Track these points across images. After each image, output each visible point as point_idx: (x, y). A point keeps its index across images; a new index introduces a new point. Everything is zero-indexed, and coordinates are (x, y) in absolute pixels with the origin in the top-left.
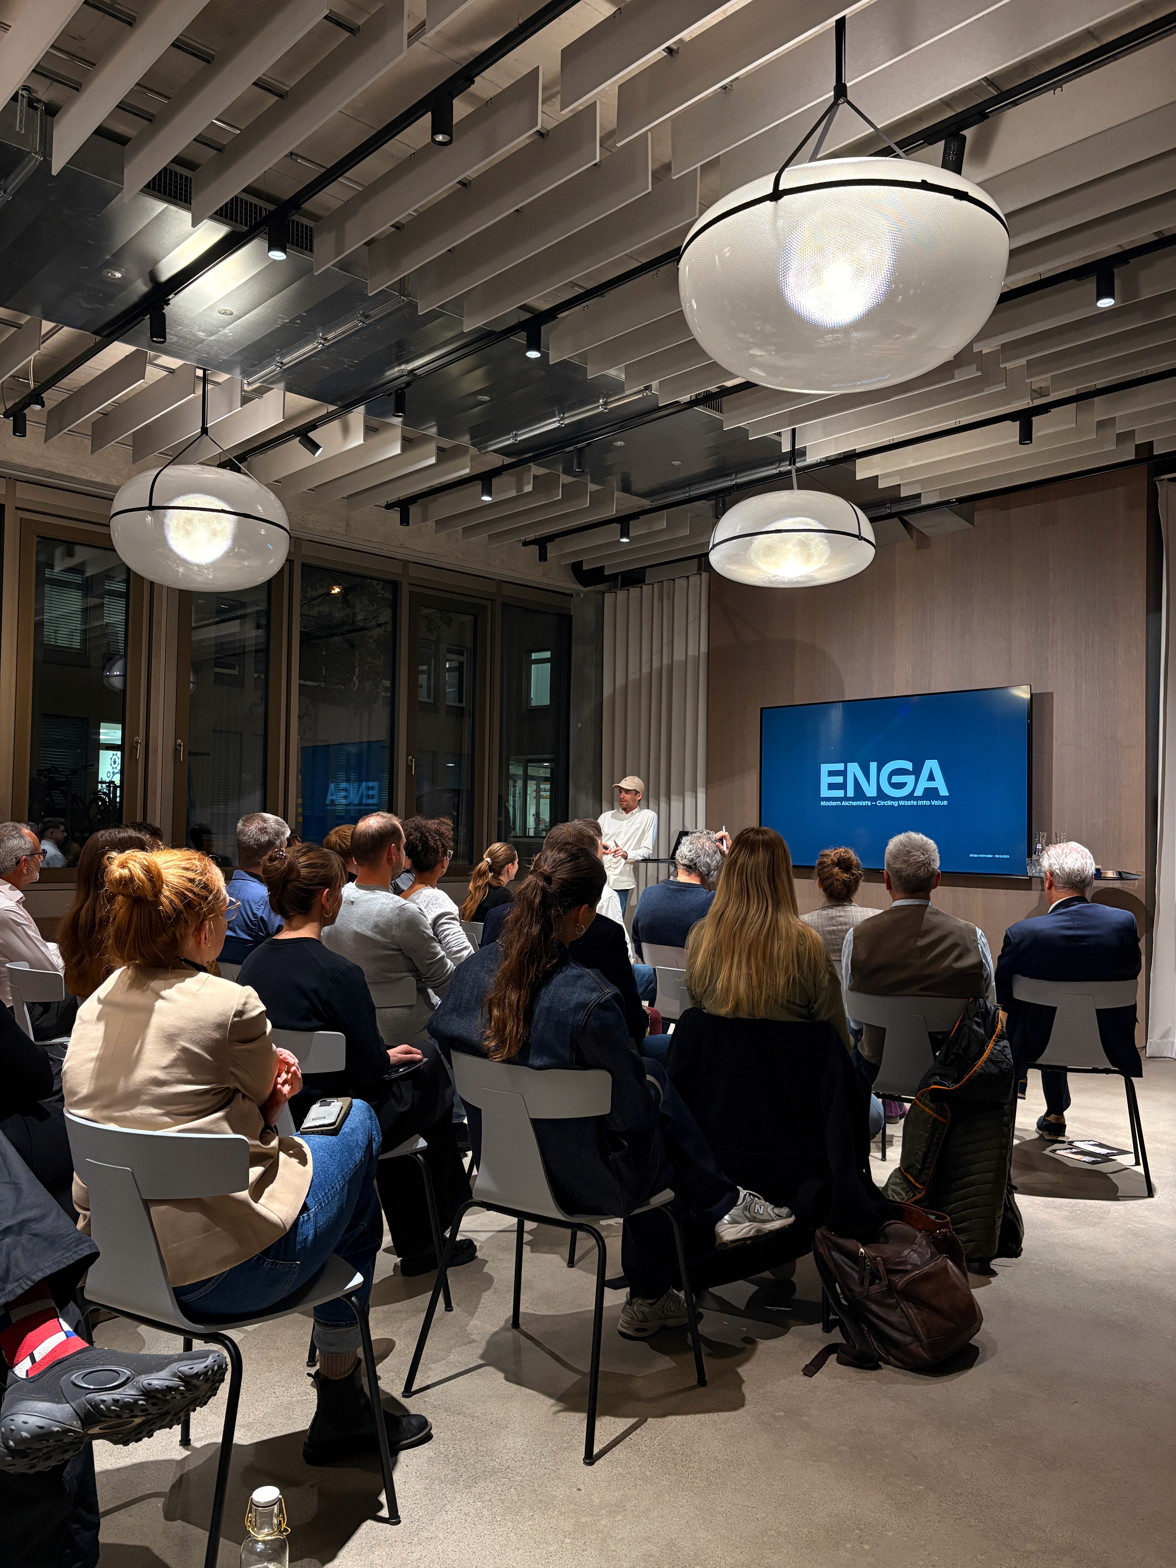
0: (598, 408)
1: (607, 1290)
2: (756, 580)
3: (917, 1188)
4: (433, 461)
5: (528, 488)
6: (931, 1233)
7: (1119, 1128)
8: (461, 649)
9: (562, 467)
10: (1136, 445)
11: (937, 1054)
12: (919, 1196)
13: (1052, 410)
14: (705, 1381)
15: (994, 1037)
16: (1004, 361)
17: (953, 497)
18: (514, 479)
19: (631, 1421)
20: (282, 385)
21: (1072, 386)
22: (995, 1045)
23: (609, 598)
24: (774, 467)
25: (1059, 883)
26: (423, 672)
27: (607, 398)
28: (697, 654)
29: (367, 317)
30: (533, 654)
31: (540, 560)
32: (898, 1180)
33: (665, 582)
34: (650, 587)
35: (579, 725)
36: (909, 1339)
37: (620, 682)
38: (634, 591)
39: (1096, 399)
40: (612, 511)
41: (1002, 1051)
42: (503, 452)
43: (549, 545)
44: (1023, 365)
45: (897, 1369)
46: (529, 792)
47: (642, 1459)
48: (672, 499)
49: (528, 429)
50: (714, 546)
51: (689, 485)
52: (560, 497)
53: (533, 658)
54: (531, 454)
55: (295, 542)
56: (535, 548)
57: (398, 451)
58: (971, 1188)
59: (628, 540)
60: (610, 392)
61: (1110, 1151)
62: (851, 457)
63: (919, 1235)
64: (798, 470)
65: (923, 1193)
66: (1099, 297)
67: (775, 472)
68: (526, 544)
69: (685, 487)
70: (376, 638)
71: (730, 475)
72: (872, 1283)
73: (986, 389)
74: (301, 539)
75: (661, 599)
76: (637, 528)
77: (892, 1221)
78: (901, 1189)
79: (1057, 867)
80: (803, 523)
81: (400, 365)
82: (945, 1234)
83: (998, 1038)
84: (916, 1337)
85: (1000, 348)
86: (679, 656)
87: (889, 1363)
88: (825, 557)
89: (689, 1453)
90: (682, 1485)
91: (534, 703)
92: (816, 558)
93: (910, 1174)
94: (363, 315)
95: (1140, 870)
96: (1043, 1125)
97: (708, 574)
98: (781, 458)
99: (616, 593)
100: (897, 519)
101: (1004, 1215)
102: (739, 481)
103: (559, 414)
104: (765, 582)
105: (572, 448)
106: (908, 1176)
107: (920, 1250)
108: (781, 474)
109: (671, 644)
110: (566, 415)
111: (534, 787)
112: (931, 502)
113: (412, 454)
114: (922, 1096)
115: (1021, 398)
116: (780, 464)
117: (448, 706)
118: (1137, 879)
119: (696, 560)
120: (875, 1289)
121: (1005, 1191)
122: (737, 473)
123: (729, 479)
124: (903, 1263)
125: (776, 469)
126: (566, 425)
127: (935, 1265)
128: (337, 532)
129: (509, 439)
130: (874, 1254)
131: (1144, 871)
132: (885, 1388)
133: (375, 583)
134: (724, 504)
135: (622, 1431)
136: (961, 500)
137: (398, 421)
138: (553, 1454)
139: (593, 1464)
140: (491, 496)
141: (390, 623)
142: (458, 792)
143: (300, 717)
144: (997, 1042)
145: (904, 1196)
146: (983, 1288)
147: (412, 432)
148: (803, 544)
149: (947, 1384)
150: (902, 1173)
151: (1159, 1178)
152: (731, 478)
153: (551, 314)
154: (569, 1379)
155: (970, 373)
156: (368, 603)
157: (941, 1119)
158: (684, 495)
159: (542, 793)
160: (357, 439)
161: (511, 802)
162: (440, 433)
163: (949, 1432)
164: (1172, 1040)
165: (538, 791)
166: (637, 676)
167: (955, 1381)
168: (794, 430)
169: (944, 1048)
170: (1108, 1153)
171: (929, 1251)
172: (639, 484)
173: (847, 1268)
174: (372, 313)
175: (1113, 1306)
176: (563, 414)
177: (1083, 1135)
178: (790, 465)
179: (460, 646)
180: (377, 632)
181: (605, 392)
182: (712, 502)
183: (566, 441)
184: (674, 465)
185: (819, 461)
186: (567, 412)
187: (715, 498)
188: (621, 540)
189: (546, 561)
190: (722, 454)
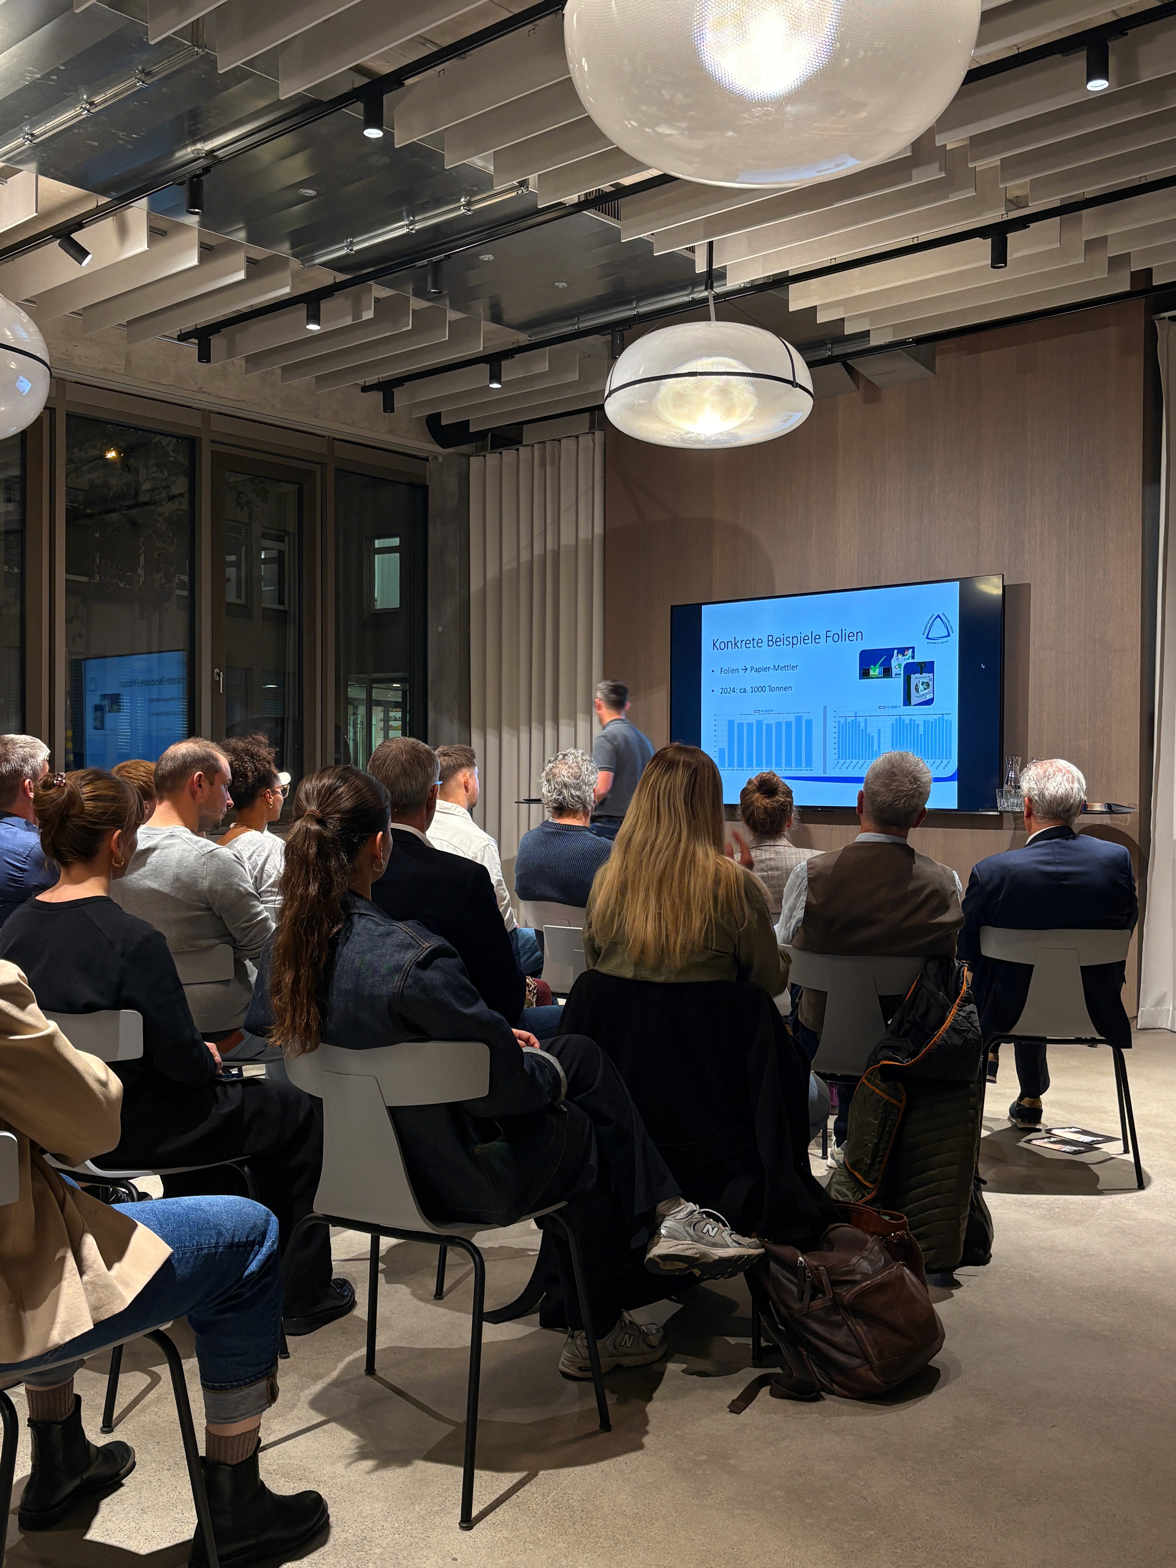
0: (457, 210)
1: (487, 1326)
2: (665, 437)
3: (865, 1187)
4: (241, 275)
5: (368, 315)
6: (884, 1237)
7: (1106, 1112)
8: (282, 533)
9: (412, 287)
10: (1133, 274)
11: (889, 1022)
12: (868, 1197)
13: (1031, 225)
14: (609, 1425)
15: (958, 1001)
16: (973, 160)
17: (910, 336)
18: (349, 302)
19: (518, 1476)
20: (33, 166)
21: (1057, 194)
22: (959, 1010)
23: (475, 463)
24: (685, 293)
25: (1038, 813)
26: (231, 564)
27: (471, 196)
28: (590, 537)
29: (148, 74)
30: (376, 541)
31: (385, 411)
32: (843, 1179)
33: (547, 443)
34: (529, 449)
35: (440, 629)
36: (857, 1362)
37: (492, 571)
38: (508, 455)
39: (1084, 212)
40: (479, 348)
41: (968, 1018)
42: (333, 265)
43: (397, 391)
44: (996, 167)
45: (843, 1399)
46: (374, 722)
47: (533, 1519)
48: (555, 332)
49: (367, 236)
50: (611, 393)
51: (578, 315)
52: (410, 327)
53: (376, 546)
54: (371, 269)
55: (58, 383)
56: (378, 395)
57: (195, 262)
58: (931, 1185)
59: (499, 386)
60: (475, 189)
61: (1095, 1139)
62: (783, 281)
63: (870, 1239)
64: (717, 297)
65: (874, 1193)
66: (1090, 78)
67: (686, 299)
68: (365, 389)
69: (571, 317)
70: (166, 515)
71: (629, 302)
72: (813, 1298)
73: (950, 195)
74: (64, 380)
75: (543, 465)
76: (511, 370)
77: (838, 1224)
78: (848, 1189)
79: (1036, 792)
80: (722, 364)
81: (194, 143)
82: (901, 1237)
83: (963, 1001)
84: (866, 1358)
85: (968, 141)
86: (567, 539)
87: (832, 1393)
88: (751, 409)
89: (591, 1508)
90: (582, 1546)
91: (378, 606)
92: (739, 410)
93: (859, 1170)
94: (142, 72)
95: (1133, 802)
96: (1017, 1111)
97: (602, 433)
98: (694, 281)
99: (484, 456)
100: (839, 364)
101: (970, 1216)
102: (642, 310)
103: (408, 217)
104: (675, 440)
105: (425, 262)
106: (856, 1173)
107: (871, 1257)
108: (694, 302)
109: (556, 525)
110: (417, 218)
111: (381, 715)
112: (883, 342)
113: (213, 266)
114: (871, 1075)
115: (993, 208)
116: (693, 289)
117: (264, 608)
118: (1130, 813)
119: (587, 414)
120: (818, 1304)
121: (972, 1187)
122: (639, 299)
123: (629, 307)
124: (852, 1272)
125: (688, 295)
126: (417, 231)
127: (890, 1273)
128: (113, 372)
129: (342, 248)
130: (815, 1263)
131: (1138, 803)
132: (828, 1421)
133: (165, 441)
134: (622, 340)
135: (507, 1488)
136: (919, 340)
137: (193, 220)
138: (421, 1520)
139: (472, 1528)
140: (319, 324)
141: (187, 495)
142: (282, 720)
143: (68, 621)
144: (961, 1006)
145: (851, 1197)
146: (945, 1302)
147: (214, 238)
148: (724, 392)
149: (902, 1413)
150: (848, 1170)
151: (1150, 1167)
152: (631, 307)
153: (396, 79)
154: (441, 1431)
155: (931, 173)
156: (155, 469)
157: (894, 1102)
158: (571, 328)
159: (391, 723)
160: (139, 244)
161: (351, 735)
162: (251, 239)
163: (904, 1467)
164: (1167, 1008)
165: (386, 719)
166: (514, 565)
167: (911, 1408)
168: (711, 244)
169: (897, 1015)
170: (1093, 1141)
171: (883, 1258)
172: (514, 312)
173: (784, 1281)
174: (155, 68)
175: (1096, 1315)
176: (414, 217)
177: (1063, 1122)
178: (706, 289)
179: (280, 530)
180: (168, 508)
181: (468, 188)
182: (609, 337)
183: (417, 252)
184: (557, 287)
185: (742, 285)
186: (418, 214)
187: (610, 331)
188: (491, 386)
189: (392, 411)
190: (620, 275)
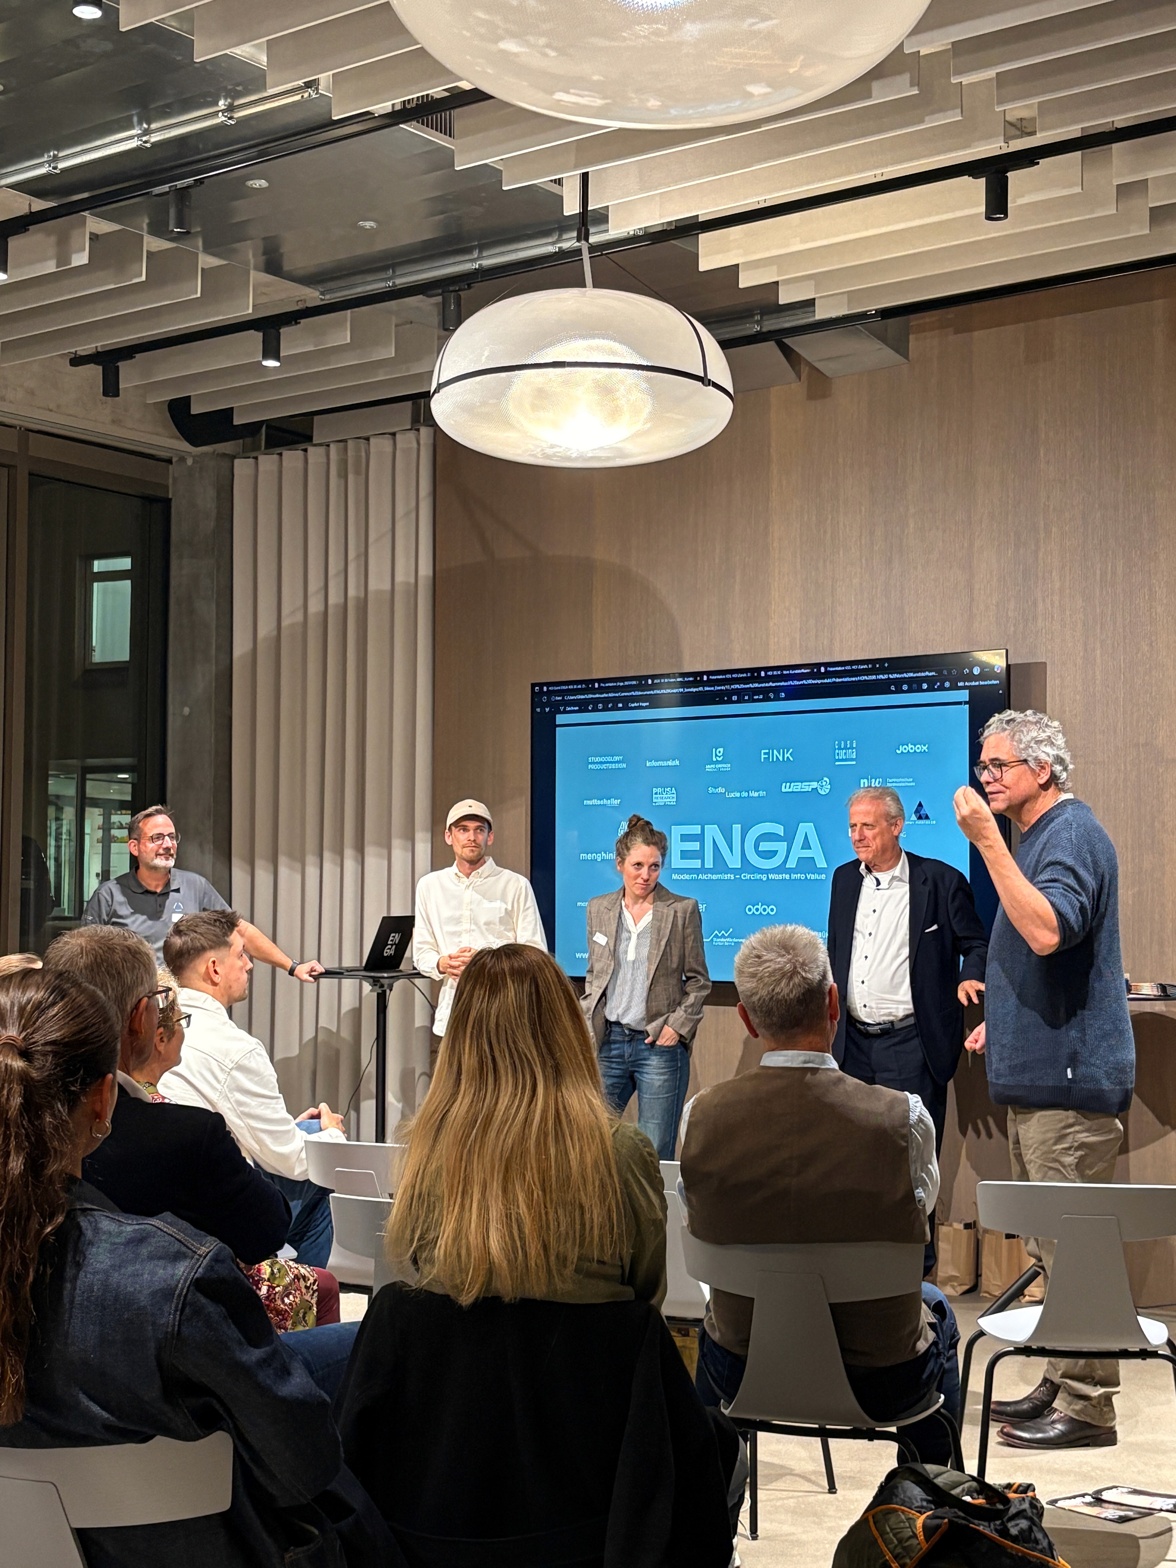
0: (213, 117)
2: (519, 452)
5: (80, 259)
9: (147, 221)
13: (1041, 161)
16: (959, 72)
17: (872, 307)
18: (53, 239)
21: (1074, 122)
23: (242, 467)
24: (550, 240)
27: (234, 98)
28: (412, 580)
30: (96, 563)
31: (105, 394)
33: (350, 442)
34: (321, 450)
35: (186, 710)
37: (265, 629)
38: (292, 457)
39: (1114, 145)
40: (247, 310)
42: (31, 188)
43: (124, 367)
44: (990, 80)
46: (87, 830)
48: (359, 290)
49: (79, 149)
50: (440, 386)
51: (393, 266)
52: (143, 278)
53: (96, 570)
54: (85, 195)
56: (95, 371)
59: (277, 364)
60: (239, 88)
62: (689, 229)
64: (593, 248)
67: (551, 249)
68: (77, 361)
69: (385, 268)
71: (468, 250)
73: (927, 118)
75: (343, 474)
76: (294, 342)
80: (600, 349)
85: (950, 47)
86: (378, 583)
88: (644, 414)
91: (97, 657)
92: (627, 416)
98: (562, 225)
99: (256, 458)
100: (772, 343)
102: (487, 263)
103: (140, 123)
104: (534, 456)
105: (165, 188)
108: (562, 254)
109: (363, 559)
110: (153, 126)
111: (100, 820)
112: (834, 315)
115: (988, 137)
116: (560, 235)
119: (410, 403)
122: (482, 248)
123: (467, 257)
125: (553, 243)
126: (154, 145)
129: (41, 165)
134: (458, 304)
136: (886, 313)
140: (7, 270)
148: (603, 388)
152: (471, 257)
155: (899, 88)
158: (383, 285)
159: (115, 832)
165: (107, 827)
166: (299, 617)
168: (585, 177)
172: (297, 259)
176: (149, 124)
178: (578, 238)
181: (230, 87)
182: (439, 299)
183: (153, 173)
184: (362, 228)
185: (632, 233)
186: (155, 120)
187: (440, 291)
188: (265, 363)
189: (117, 395)
190: (454, 213)
